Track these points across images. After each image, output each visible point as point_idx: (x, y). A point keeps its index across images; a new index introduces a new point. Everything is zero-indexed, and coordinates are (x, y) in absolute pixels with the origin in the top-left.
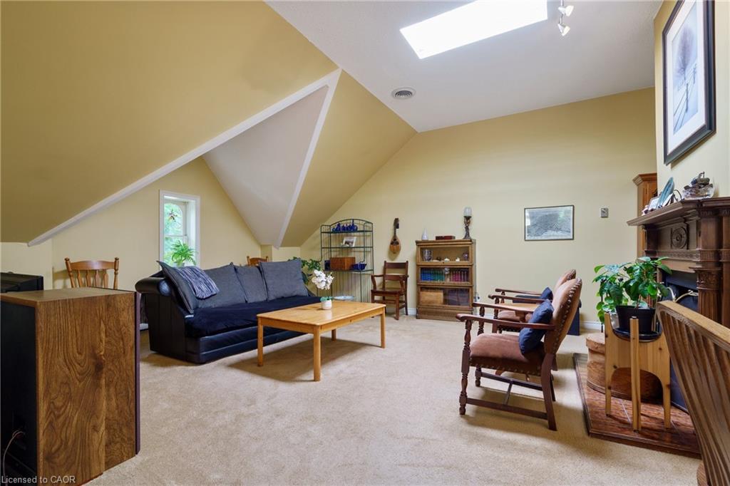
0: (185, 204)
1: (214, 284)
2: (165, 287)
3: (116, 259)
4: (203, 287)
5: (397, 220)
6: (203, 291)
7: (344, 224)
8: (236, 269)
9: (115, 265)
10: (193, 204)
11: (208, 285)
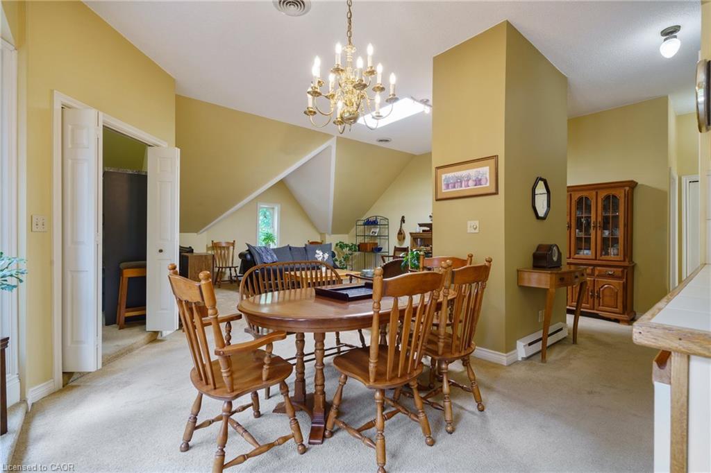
0: (273, 208)
1: (275, 256)
2: (249, 257)
3: (234, 241)
4: (269, 258)
5: (403, 217)
6: (268, 259)
7: (372, 219)
8: (290, 248)
9: (233, 244)
10: (277, 208)
11: (272, 257)
